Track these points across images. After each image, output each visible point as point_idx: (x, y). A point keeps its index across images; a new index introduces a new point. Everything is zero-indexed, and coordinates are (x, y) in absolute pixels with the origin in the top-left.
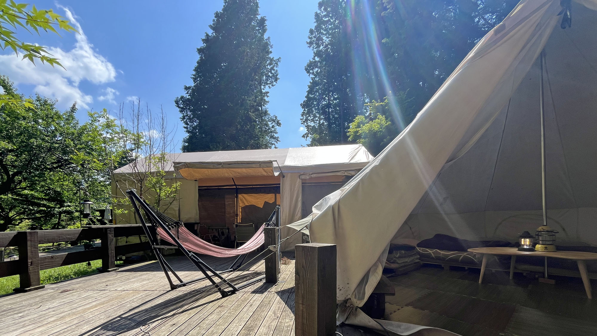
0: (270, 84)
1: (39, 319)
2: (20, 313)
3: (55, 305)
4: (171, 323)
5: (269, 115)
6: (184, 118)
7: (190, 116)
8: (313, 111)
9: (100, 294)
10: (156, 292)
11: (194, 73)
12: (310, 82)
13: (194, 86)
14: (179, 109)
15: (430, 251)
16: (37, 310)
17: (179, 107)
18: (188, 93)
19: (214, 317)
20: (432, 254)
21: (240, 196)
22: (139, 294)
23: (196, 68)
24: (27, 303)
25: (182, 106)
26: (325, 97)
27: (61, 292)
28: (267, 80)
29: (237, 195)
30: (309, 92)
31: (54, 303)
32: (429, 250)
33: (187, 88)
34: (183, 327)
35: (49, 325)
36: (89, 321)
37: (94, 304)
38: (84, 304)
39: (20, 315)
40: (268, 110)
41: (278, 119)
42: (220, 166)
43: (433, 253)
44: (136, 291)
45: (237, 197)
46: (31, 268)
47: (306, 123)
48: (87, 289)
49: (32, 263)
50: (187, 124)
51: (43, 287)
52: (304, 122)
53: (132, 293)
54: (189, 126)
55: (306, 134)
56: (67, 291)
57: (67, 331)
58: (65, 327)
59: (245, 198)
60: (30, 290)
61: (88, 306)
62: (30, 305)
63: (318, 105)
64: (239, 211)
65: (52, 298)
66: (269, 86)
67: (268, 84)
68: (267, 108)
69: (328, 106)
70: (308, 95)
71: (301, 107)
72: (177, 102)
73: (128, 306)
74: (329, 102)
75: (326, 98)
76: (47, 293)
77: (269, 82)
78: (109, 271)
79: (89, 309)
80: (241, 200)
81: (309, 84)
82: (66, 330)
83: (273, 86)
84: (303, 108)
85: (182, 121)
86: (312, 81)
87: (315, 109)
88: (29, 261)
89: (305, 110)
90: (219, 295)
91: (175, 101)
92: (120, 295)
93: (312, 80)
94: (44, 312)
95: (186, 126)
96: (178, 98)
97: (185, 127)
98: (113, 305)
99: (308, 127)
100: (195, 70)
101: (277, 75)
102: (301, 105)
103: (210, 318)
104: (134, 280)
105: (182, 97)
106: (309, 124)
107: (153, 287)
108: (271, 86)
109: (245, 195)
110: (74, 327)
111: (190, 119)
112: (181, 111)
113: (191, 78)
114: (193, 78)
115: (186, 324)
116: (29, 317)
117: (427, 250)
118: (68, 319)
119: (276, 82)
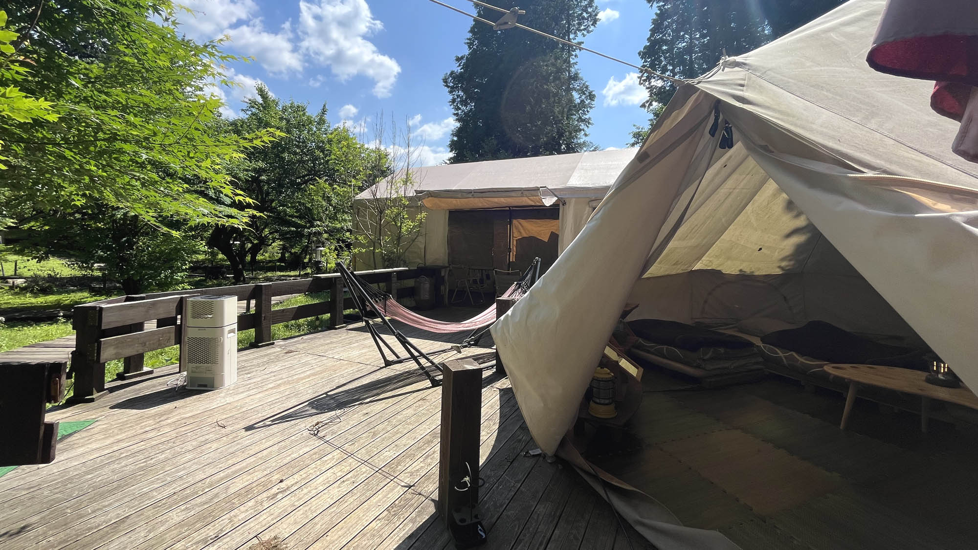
0: (584, 30)
1: (262, 383)
2: (249, 373)
3: (277, 368)
4: (365, 412)
5: (581, 79)
6: (453, 101)
7: (462, 97)
8: (661, 62)
9: (317, 361)
10: (369, 367)
11: (470, 35)
12: (656, 14)
13: (469, 55)
14: (448, 90)
15: (781, 354)
16: (263, 372)
17: (448, 87)
18: (460, 65)
19: (410, 411)
20: (784, 358)
21: (515, 222)
22: (352, 367)
23: (472, 28)
24: (255, 362)
25: (451, 84)
26: (683, 35)
27: (286, 353)
28: (580, 24)
29: (510, 221)
30: (653, 31)
31: (277, 366)
32: (779, 352)
33: (458, 59)
34: (372, 419)
35: (267, 393)
36: (298, 394)
37: (308, 373)
38: (300, 372)
39: (249, 375)
40: (579, 72)
41: (591, 89)
42: (470, 195)
43: (786, 357)
44: (350, 362)
45: (511, 223)
46: (264, 323)
47: (647, 83)
48: (309, 352)
49: (265, 317)
50: (458, 109)
51: (273, 344)
52: (645, 81)
53: (347, 364)
54: (460, 111)
55: (647, 102)
56: (291, 352)
57: (279, 402)
58: (278, 397)
59: (522, 226)
60: (262, 346)
61: (302, 375)
62: (258, 365)
63: (670, 50)
64: (513, 244)
65: (278, 359)
66: (583, 34)
67: (581, 30)
68: (578, 69)
69: (689, 50)
70: (652, 35)
71: (639, 58)
72: (445, 81)
73: (336, 381)
74: (691, 42)
75: (687, 36)
76: (275, 353)
77: (583, 27)
78: (336, 329)
79: (303, 379)
80: (517, 228)
81: (655, 17)
82: (278, 400)
83: (588, 32)
84: (642, 58)
85: (451, 105)
86: (659, 12)
87: (665, 58)
88: (263, 315)
89: (646, 61)
90: (428, 383)
91: (443, 80)
92: (334, 366)
93: (659, 10)
94: (266, 376)
95: (456, 112)
96: (447, 74)
97: (455, 114)
98: (323, 378)
99: (650, 88)
100: (471, 31)
101: (596, 15)
102: (639, 54)
103: (404, 413)
104: (356, 344)
105: (452, 73)
106: (652, 84)
107: (368, 359)
108: (585, 32)
109: (522, 221)
110: (284, 398)
111: (462, 102)
112: (451, 92)
113: (465, 43)
114: (468, 43)
115: (378, 416)
116: (255, 380)
117: (777, 350)
118: (282, 388)
119: (595, 26)
